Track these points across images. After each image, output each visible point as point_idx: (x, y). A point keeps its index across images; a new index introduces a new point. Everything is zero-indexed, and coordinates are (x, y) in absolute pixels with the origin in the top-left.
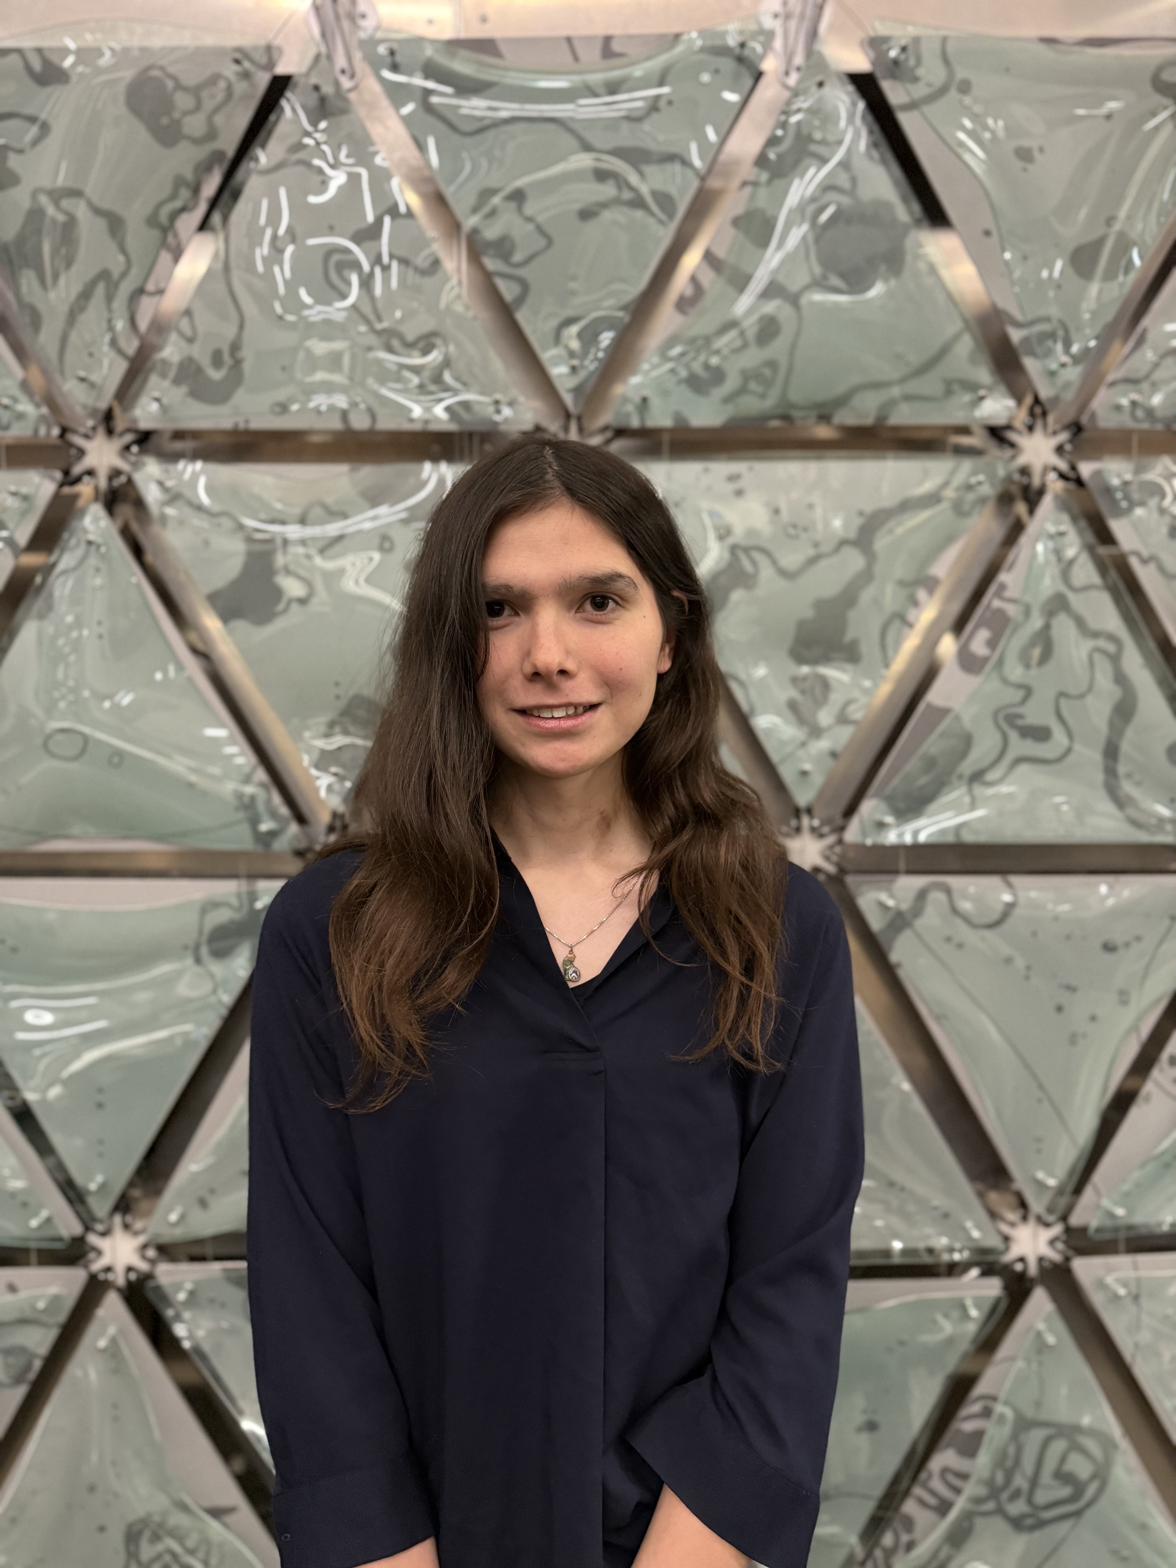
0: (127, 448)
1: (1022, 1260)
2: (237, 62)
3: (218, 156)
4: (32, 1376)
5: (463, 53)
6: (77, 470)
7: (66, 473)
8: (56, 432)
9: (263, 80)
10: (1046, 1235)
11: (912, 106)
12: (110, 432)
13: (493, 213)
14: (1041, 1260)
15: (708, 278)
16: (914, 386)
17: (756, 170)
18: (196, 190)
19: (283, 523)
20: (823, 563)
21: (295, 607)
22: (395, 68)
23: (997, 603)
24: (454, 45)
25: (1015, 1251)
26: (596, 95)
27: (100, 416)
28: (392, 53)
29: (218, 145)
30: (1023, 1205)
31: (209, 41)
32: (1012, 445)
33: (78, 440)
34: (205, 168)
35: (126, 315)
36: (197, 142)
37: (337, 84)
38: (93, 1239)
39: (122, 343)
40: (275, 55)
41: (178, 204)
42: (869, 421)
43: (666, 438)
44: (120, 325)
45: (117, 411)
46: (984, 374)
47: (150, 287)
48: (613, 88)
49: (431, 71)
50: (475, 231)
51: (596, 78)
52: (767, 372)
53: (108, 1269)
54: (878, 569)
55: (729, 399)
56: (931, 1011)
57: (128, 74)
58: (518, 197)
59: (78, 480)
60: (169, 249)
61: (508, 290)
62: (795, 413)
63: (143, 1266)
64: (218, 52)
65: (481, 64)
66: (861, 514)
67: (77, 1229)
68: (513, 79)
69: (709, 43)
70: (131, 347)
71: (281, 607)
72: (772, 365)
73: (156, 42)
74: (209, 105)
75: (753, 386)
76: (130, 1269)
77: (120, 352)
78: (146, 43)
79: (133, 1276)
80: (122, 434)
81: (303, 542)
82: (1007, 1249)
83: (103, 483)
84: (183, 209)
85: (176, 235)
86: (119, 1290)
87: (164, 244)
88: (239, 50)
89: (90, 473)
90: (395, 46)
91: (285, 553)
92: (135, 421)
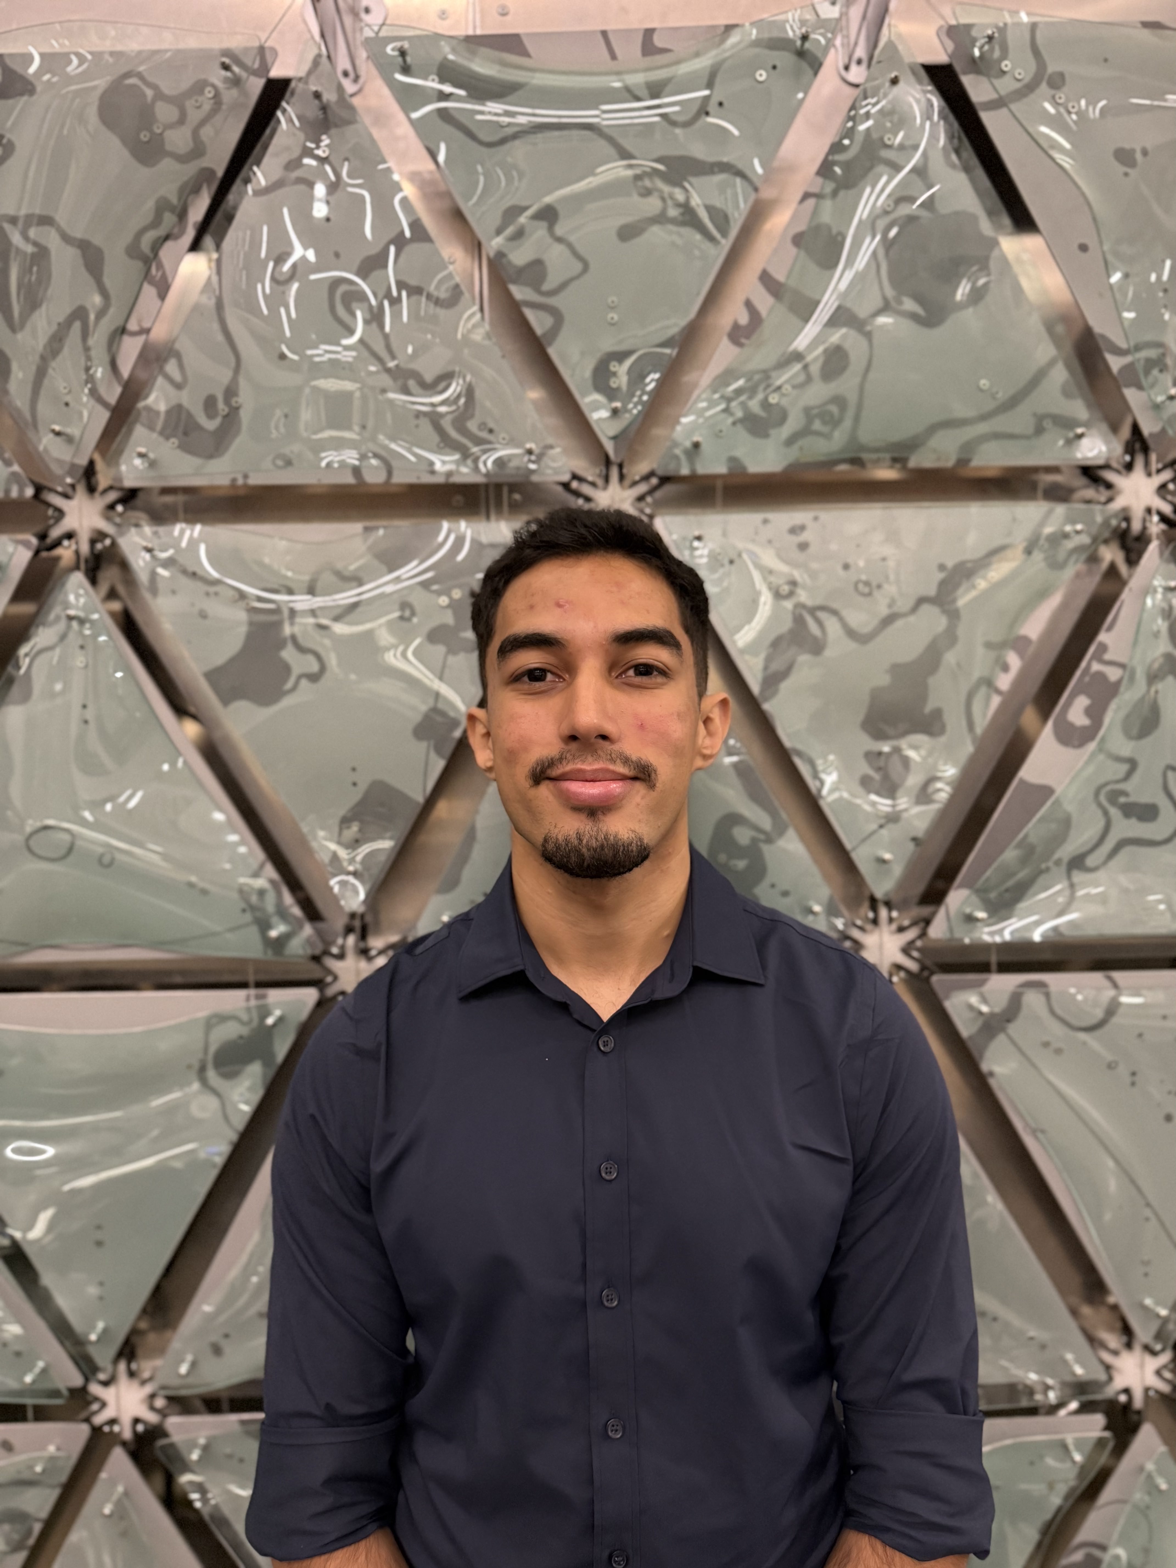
0: (111, 507)
1: (1127, 1391)
2: (226, 67)
3: (206, 174)
4: (31, 1541)
5: (484, 51)
6: (55, 533)
7: (42, 537)
8: (29, 492)
9: (256, 86)
10: (1153, 1363)
11: (998, 103)
12: (91, 489)
13: (519, 234)
14: (1147, 1390)
15: (764, 302)
16: (999, 424)
17: (820, 180)
18: (182, 215)
19: (290, 592)
20: (899, 623)
21: (304, 682)
22: (406, 70)
23: (1096, 667)
24: (473, 42)
25: (1119, 1382)
26: (638, 99)
27: (81, 472)
28: (403, 53)
29: (205, 162)
30: (1127, 1331)
31: (192, 43)
32: (1109, 486)
33: (56, 500)
34: (192, 189)
35: (106, 359)
36: (183, 159)
37: (340, 88)
38: (95, 1389)
39: (102, 391)
40: (269, 57)
41: (161, 232)
42: (949, 463)
43: (719, 484)
44: (99, 373)
45: (100, 465)
46: (1079, 409)
47: (132, 326)
48: (655, 90)
49: (446, 72)
50: (500, 255)
51: (636, 79)
52: (834, 409)
53: (113, 1422)
54: (961, 631)
55: (790, 441)
56: (1027, 1125)
57: (101, 83)
58: (548, 215)
59: (57, 543)
60: (152, 283)
61: (539, 322)
62: (865, 456)
63: (152, 1418)
64: (203, 55)
65: (504, 64)
66: (942, 567)
67: (77, 1380)
68: (539, 80)
69: (766, 35)
70: (113, 394)
71: (289, 685)
72: (839, 401)
73: (133, 46)
74: (194, 116)
75: (817, 425)
76: (136, 1421)
77: (100, 400)
78: (119, 48)
79: (140, 1428)
80: (105, 491)
81: (313, 613)
82: (1110, 1379)
83: (85, 548)
84: (167, 238)
85: (160, 266)
86: (124, 1444)
87: (146, 276)
88: (226, 53)
89: (70, 536)
90: (406, 45)
91: (292, 624)
92: (119, 479)
